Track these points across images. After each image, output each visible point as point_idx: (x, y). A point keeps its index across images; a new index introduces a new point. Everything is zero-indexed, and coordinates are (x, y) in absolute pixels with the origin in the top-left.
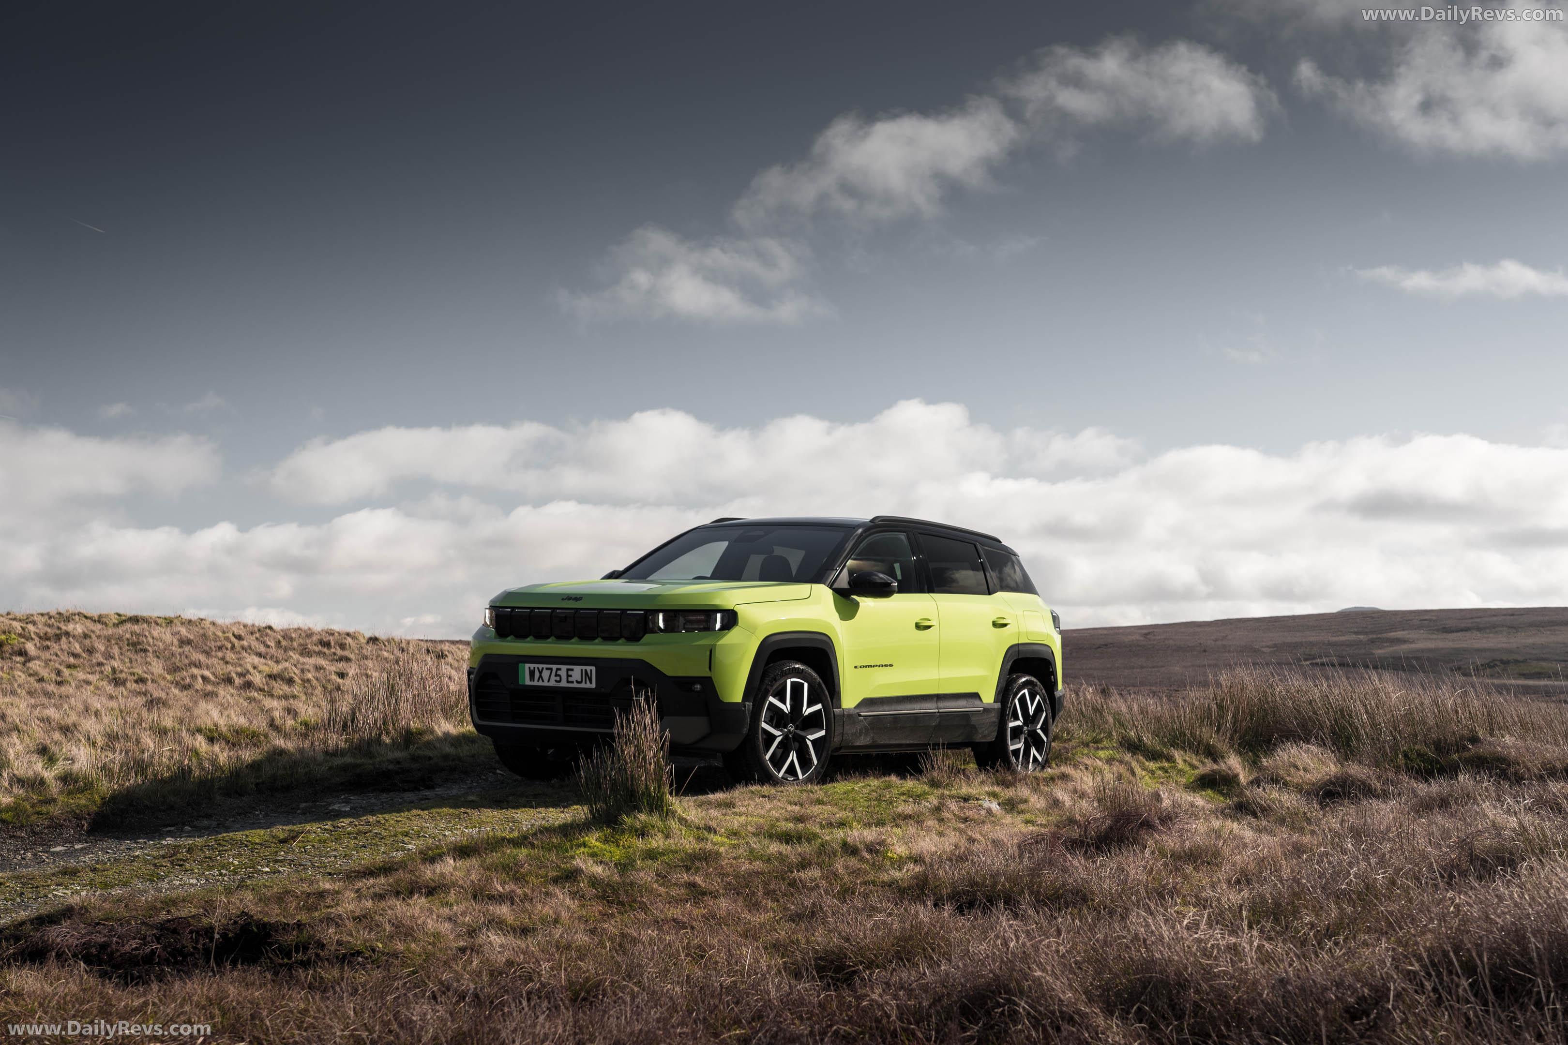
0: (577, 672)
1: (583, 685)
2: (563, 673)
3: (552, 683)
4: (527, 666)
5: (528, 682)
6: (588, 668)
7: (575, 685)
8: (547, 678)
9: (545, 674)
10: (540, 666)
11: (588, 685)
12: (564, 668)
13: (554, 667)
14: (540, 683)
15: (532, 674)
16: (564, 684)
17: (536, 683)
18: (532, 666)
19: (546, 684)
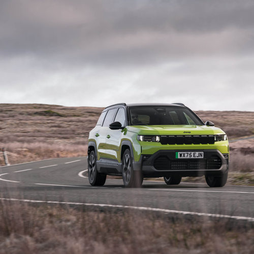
0: (197, 154)
1: (199, 157)
2: (192, 154)
3: (188, 157)
4: (179, 153)
5: (179, 157)
6: (201, 152)
7: (196, 158)
8: (186, 156)
9: (186, 155)
10: (184, 153)
11: (201, 157)
12: (193, 153)
13: (189, 153)
14: (184, 158)
15: (181, 155)
16: (192, 157)
17: (182, 158)
18: (181, 153)
19: (186, 158)
